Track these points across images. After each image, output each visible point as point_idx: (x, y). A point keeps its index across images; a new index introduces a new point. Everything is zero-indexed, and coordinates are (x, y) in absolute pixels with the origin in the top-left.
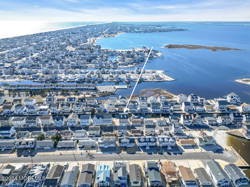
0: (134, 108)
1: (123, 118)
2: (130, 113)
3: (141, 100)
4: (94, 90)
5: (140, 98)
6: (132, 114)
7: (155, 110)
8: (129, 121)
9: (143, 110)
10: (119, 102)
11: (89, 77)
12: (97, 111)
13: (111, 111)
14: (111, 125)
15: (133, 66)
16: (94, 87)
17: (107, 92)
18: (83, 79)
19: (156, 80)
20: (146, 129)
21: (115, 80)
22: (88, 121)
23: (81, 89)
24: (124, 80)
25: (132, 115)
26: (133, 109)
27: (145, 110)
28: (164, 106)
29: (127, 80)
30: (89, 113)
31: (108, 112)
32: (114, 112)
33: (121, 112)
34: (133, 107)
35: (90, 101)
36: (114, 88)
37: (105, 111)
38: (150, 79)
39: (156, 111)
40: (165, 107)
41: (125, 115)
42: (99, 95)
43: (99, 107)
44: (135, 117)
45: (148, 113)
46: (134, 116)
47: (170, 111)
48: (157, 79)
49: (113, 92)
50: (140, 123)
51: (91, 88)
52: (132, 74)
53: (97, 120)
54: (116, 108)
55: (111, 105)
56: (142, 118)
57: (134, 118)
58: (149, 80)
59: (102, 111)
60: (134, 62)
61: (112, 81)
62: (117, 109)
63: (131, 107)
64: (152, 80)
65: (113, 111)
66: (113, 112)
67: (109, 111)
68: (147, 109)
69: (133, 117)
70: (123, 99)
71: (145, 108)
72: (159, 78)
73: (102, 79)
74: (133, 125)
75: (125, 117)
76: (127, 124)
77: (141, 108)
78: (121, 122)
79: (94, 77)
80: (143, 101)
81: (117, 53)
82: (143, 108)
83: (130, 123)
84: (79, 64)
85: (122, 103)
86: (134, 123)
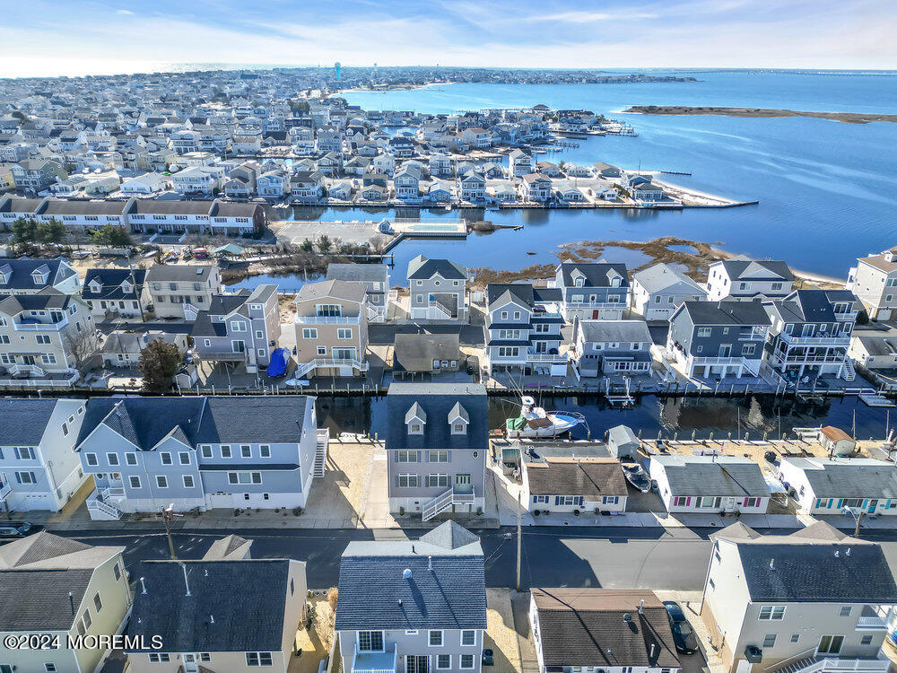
0: (535, 343)
1: (437, 435)
2: (499, 386)
3: (578, 292)
4: (246, 236)
5: (576, 274)
6: (524, 398)
7: (721, 365)
8: (499, 470)
9: (610, 367)
10: (405, 304)
11: (245, 180)
12: (205, 370)
13: (326, 367)
14: (298, 512)
15: (495, 155)
16: (250, 219)
17: (334, 248)
18: (205, 190)
19: (639, 202)
20: (763, 606)
21: (395, 201)
22: (25, 466)
23: (166, 232)
24: (448, 201)
25: (524, 410)
26: (523, 350)
27: (633, 367)
28: (797, 333)
29: (469, 200)
30: (126, 381)
31: (304, 378)
32: (359, 379)
33: (419, 374)
34: (524, 335)
35: (173, 288)
36: (385, 229)
37: (277, 367)
38: (602, 197)
39: (731, 375)
40: (806, 343)
41: (450, 401)
42: (271, 263)
43: (220, 329)
44: (547, 423)
45: (658, 394)
46: (540, 412)
47: (850, 376)
48: (640, 197)
49: (372, 248)
50: (623, 500)
51: (231, 222)
52: (495, 180)
53: (131, 459)
54: (374, 349)
55: (328, 312)
56: (621, 435)
57: (542, 431)
58: (592, 200)
59: (252, 370)
60: (501, 145)
61: (377, 203)
62: (385, 353)
63: (510, 335)
64: (611, 200)
65: (345, 370)
66: (340, 380)
67: (307, 369)
68: (647, 357)
69: (535, 425)
70: (436, 274)
71: (632, 348)
72: (652, 193)
73: (320, 193)
74: (547, 513)
75: (453, 432)
76: (480, 509)
77: (595, 345)
78: (403, 481)
79: (275, 180)
80: (596, 296)
81: (415, 119)
82: (614, 346)
83: (504, 486)
84: (218, 137)
85: (428, 314)
86: (552, 499)
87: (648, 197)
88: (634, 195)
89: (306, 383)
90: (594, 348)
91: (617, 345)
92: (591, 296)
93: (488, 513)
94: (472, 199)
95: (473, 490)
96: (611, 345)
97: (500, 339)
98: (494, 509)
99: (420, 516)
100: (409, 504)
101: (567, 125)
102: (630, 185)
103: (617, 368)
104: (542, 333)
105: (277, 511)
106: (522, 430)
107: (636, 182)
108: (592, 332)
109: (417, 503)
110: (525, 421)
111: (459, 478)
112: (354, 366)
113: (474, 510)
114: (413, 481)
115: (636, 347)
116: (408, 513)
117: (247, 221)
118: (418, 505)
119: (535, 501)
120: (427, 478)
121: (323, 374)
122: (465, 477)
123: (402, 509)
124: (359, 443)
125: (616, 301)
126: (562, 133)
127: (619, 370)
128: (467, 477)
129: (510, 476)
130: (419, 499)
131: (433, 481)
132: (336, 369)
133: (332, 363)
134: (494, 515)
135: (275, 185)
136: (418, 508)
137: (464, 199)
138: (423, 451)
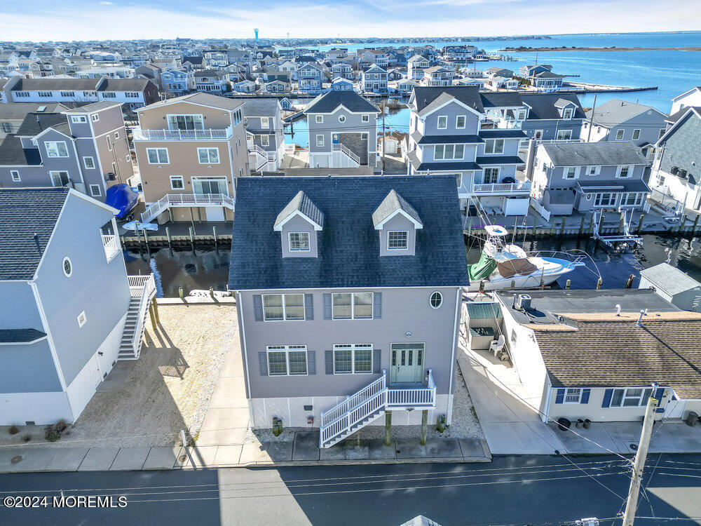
0: (485, 167)
1: (349, 258)
10: (304, 157)
11: (150, 76)
13: (186, 207)
14: (57, 431)
16: (141, 94)
19: (542, 88)
21: (298, 92)
25: (490, 245)
26: (468, 177)
27: (620, 201)
29: (371, 91)
31: (155, 221)
34: (470, 152)
36: (286, 107)
38: (503, 87)
41: (375, 188)
43: (33, 156)
44: (526, 268)
46: (516, 251)
48: (541, 84)
51: (121, 97)
52: (395, 81)
55: (185, 126)
56: (670, 278)
57: (520, 280)
58: (494, 89)
61: (280, 94)
63: (449, 154)
64: (513, 88)
65: (213, 211)
66: (203, 226)
67: (158, 209)
68: (640, 185)
69: (508, 270)
70: (341, 106)
71: (618, 176)
72: (553, 79)
73: (225, 88)
74: (585, 423)
75: (386, 250)
76: (442, 419)
77: (566, 170)
78: (277, 364)
79: (179, 75)
80: (541, 131)
81: (320, 55)
82: (593, 172)
83: (480, 370)
84: (137, 58)
85: (331, 160)
86: (597, 394)
87: (550, 83)
88: (535, 83)
89: (154, 227)
90: (565, 176)
91: (598, 172)
92: (536, 131)
93: (460, 428)
94: (375, 90)
95: (430, 380)
96: (588, 172)
97: (435, 160)
98: (470, 418)
99: (313, 435)
100: (291, 411)
101: (453, 54)
102: (531, 75)
103: (597, 203)
104: (494, 154)
105: (14, 430)
106: (488, 278)
107: (537, 71)
108: (561, 154)
109: (308, 408)
110: (492, 264)
111: (399, 352)
112: (225, 204)
113: (431, 421)
114: (298, 363)
115: (624, 173)
116: (290, 430)
117: (137, 95)
118: (312, 413)
119: (559, 400)
120: (328, 354)
121: (182, 217)
122: (409, 351)
123: (277, 421)
124: (217, 303)
125: (567, 137)
126: (451, 60)
127: (600, 206)
128: (415, 352)
129: (486, 350)
130: (312, 401)
131: (339, 362)
132: (199, 208)
133: (192, 200)
134: (471, 431)
135: (179, 80)
136: (311, 419)
137: (367, 90)
138: (318, 293)
